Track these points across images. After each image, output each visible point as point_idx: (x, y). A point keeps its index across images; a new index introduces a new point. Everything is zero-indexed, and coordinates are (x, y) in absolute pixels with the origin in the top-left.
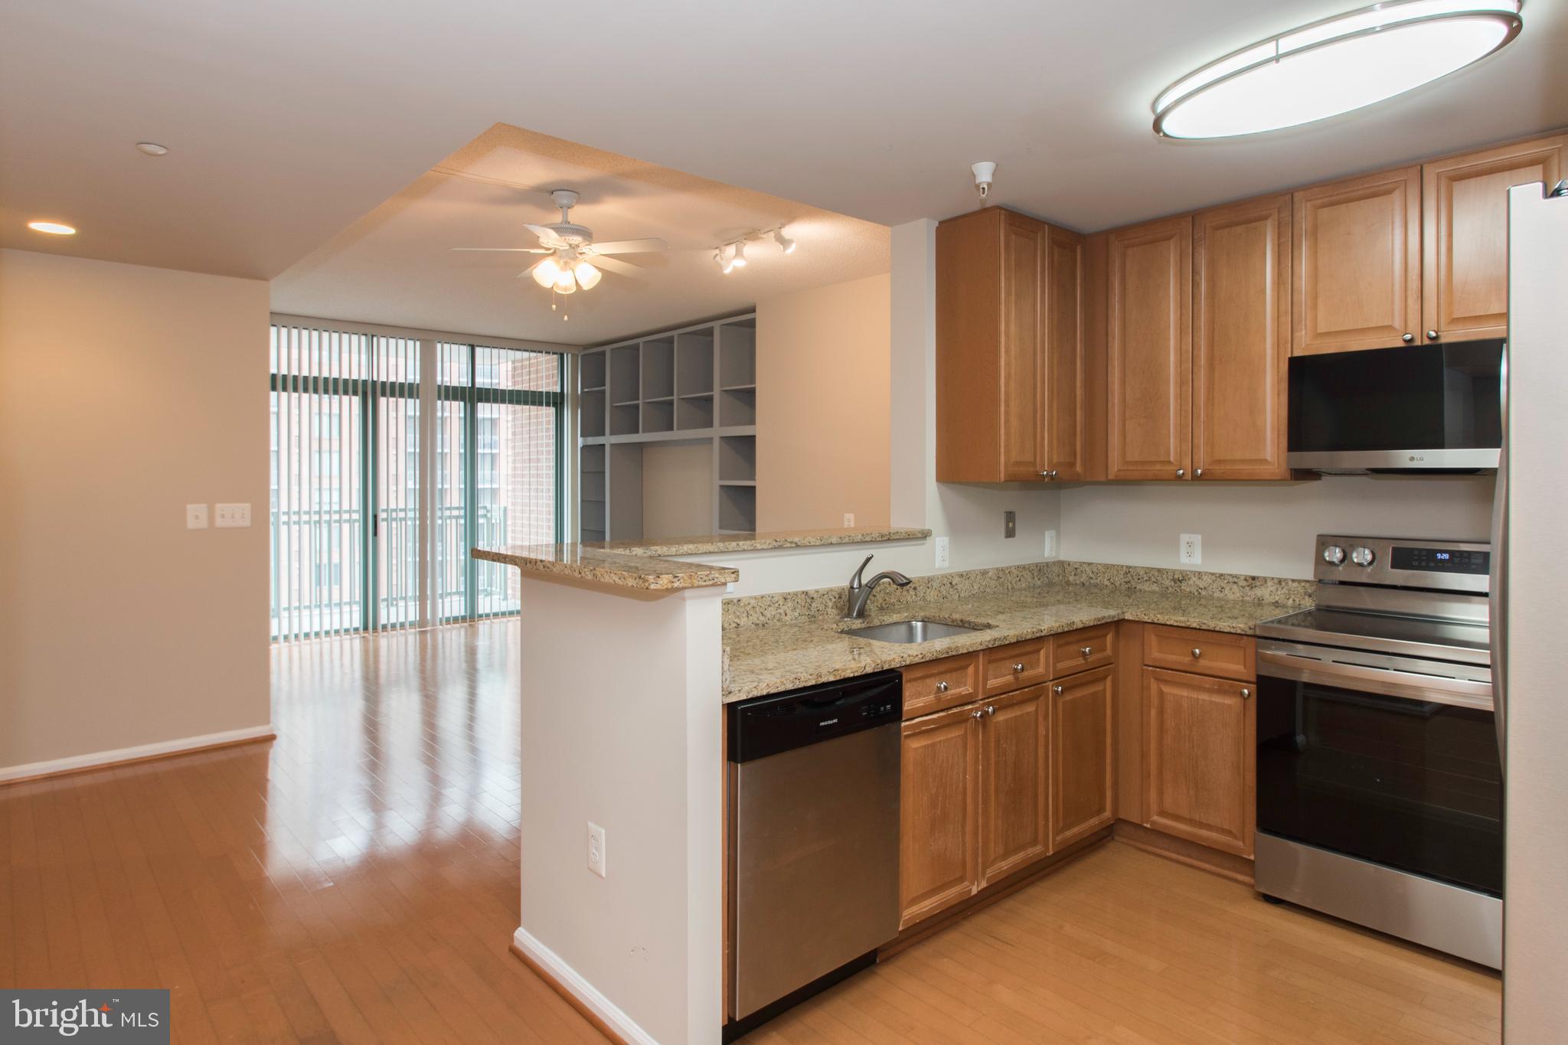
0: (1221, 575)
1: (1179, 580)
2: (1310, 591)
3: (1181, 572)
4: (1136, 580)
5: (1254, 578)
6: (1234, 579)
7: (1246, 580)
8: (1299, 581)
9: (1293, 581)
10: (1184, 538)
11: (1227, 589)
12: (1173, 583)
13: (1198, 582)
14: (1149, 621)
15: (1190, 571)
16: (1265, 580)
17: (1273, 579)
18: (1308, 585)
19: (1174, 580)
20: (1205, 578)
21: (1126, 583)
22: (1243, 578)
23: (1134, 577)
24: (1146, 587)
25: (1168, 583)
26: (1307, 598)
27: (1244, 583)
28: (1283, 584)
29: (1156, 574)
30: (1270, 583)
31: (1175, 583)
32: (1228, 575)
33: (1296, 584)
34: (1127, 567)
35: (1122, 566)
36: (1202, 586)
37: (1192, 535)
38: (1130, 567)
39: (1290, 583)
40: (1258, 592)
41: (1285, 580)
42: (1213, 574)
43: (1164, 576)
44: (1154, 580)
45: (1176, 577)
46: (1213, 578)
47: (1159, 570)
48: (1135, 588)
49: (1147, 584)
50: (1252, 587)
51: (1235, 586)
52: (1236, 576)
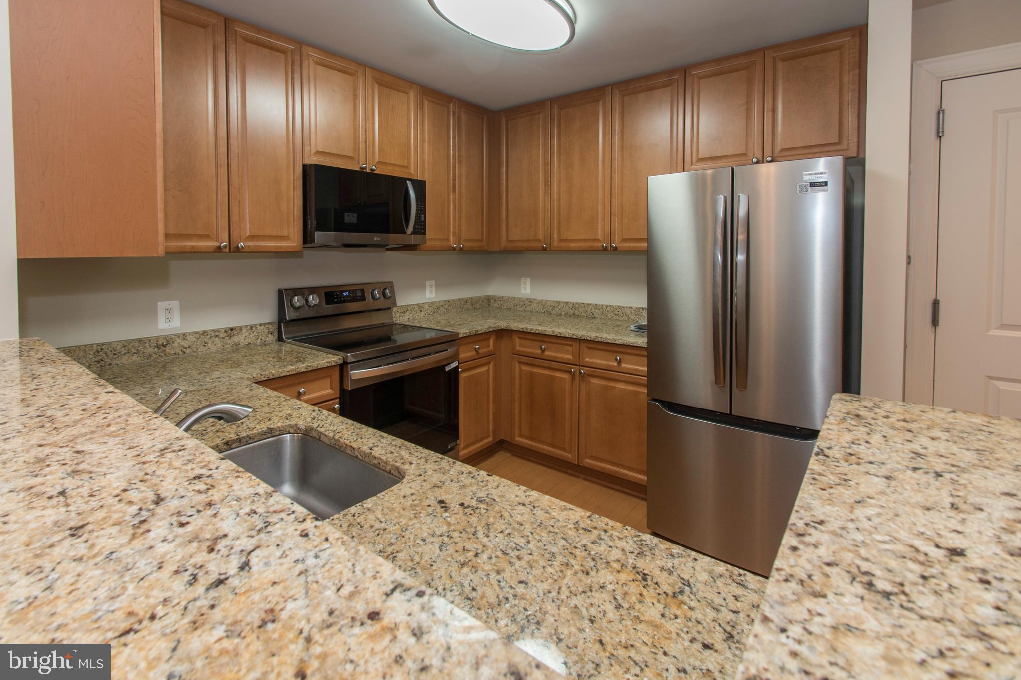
0: (204, 332)
1: (163, 345)
2: (271, 330)
3: (165, 338)
4: (111, 356)
5: (232, 329)
6: (216, 333)
7: (226, 332)
8: (264, 324)
9: (261, 325)
10: (162, 305)
11: (210, 342)
12: (156, 350)
13: (182, 343)
14: (265, 379)
15: (174, 335)
16: (241, 328)
17: (246, 326)
18: (270, 326)
19: (158, 347)
20: (189, 338)
21: (98, 362)
22: (223, 330)
23: (109, 353)
24: (125, 360)
25: (150, 350)
26: (270, 335)
27: (224, 335)
28: (254, 329)
29: (137, 345)
30: (244, 331)
31: (159, 348)
32: (211, 331)
33: (262, 328)
34: (98, 345)
35: (92, 345)
36: (186, 346)
37: (171, 302)
38: (103, 344)
39: (259, 327)
40: (236, 339)
41: (255, 325)
42: (196, 333)
43: (147, 345)
44: (134, 351)
45: (160, 342)
46: (198, 336)
47: (140, 341)
48: (110, 364)
49: (126, 357)
50: (230, 336)
51: (217, 339)
52: (218, 331)
